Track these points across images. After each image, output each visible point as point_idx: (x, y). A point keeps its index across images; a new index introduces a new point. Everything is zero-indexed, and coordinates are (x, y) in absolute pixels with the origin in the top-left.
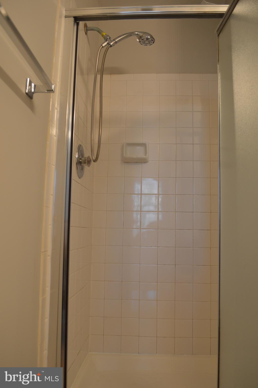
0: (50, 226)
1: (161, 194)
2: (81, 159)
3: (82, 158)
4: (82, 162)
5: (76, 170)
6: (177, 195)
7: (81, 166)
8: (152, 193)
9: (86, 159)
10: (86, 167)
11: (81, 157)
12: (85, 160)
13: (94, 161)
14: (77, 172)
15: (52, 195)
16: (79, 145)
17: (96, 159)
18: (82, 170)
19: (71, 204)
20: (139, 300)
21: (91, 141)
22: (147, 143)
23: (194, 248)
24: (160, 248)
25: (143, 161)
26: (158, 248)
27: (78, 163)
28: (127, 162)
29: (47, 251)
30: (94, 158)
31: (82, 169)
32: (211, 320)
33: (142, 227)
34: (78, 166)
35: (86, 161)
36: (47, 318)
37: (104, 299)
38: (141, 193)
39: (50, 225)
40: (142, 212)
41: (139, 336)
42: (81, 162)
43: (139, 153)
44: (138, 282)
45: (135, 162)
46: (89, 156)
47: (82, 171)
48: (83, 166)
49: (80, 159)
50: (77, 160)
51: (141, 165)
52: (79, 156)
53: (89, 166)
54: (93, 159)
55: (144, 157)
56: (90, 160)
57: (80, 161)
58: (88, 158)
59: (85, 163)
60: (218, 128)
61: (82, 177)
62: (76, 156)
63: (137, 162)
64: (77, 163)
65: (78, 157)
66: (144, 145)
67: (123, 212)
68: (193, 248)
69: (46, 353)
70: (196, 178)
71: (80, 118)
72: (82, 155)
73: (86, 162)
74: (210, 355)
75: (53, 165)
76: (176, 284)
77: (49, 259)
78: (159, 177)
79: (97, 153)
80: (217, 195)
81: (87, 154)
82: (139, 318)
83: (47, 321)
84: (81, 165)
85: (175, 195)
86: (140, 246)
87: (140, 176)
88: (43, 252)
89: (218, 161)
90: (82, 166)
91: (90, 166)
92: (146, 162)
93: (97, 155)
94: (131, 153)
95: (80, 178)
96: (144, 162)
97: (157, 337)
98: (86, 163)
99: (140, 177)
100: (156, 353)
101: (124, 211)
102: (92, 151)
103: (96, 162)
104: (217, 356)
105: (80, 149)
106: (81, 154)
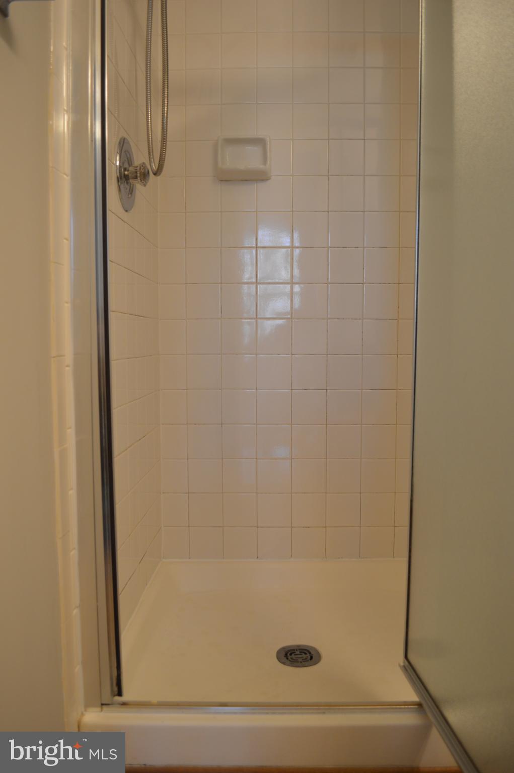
0: (66, 305)
1: (297, 247)
2: (128, 171)
3: (129, 166)
4: (130, 175)
5: (118, 194)
6: (331, 247)
7: (129, 184)
8: (280, 245)
9: (138, 168)
10: (139, 187)
11: (126, 165)
12: (136, 172)
13: (155, 174)
14: (121, 199)
15: (67, 240)
16: (121, 139)
17: (158, 169)
18: (131, 194)
19: (109, 263)
20: (257, 459)
21: (148, 131)
22: (268, 138)
23: (364, 356)
24: (296, 356)
25: (259, 177)
26: (293, 356)
27: (121, 178)
28: (226, 181)
29: (64, 356)
30: (154, 168)
31: (131, 191)
32: (396, 494)
33: (259, 316)
34: (122, 186)
35: (138, 172)
36: (72, 489)
37: (188, 459)
38: (257, 244)
39: (67, 303)
40: (259, 286)
41: (258, 527)
42: (128, 175)
43: (250, 159)
44: (254, 424)
45: (242, 180)
46: (144, 163)
47: (130, 196)
48: (132, 186)
49: (125, 170)
50: (118, 171)
51: (256, 185)
52: (123, 163)
53: (145, 185)
54: (152, 170)
55: (262, 167)
56: (147, 171)
57: (125, 174)
58: (142, 168)
59: (136, 177)
60: (418, 104)
61: (131, 209)
62: (116, 163)
63: (246, 180)
64: (118, 177)
65: (121, 165)
66: (260, 142)
67: (220, 285)
68: (362, 354)
69: (74, 554)
70: (370, 211)
71: (122, 79)
72: (130, 163)
73: (138, 175)
74: (394, 557)
75: (66, 175)
76: (328, 426)
77: (69, 371)
78: (292, 211)
79: (160, 154)
80: (412, 248)
81: (140, 158)
82: (257, 493)
83: (72, 494)
84: (127, 183)
85: (327, 249)
86: (256, 354)
87: (254, 210)
88: (54, 357)
89: (417, 176)
90: (131, 184)
91: (147, 186)
92: (267, 180)
93: (160, 158)
94: (232, 160)
95: (127, 211)
96: (262, 180)
97: (292, 527)
98: (139, 178)
99: (255, 212)
100: (291, 556)
101: (221, 283)
102: (150, 152)
103: (160, 174)
104: (406, 560)
105: (123, 146)
106: (128, 159)
